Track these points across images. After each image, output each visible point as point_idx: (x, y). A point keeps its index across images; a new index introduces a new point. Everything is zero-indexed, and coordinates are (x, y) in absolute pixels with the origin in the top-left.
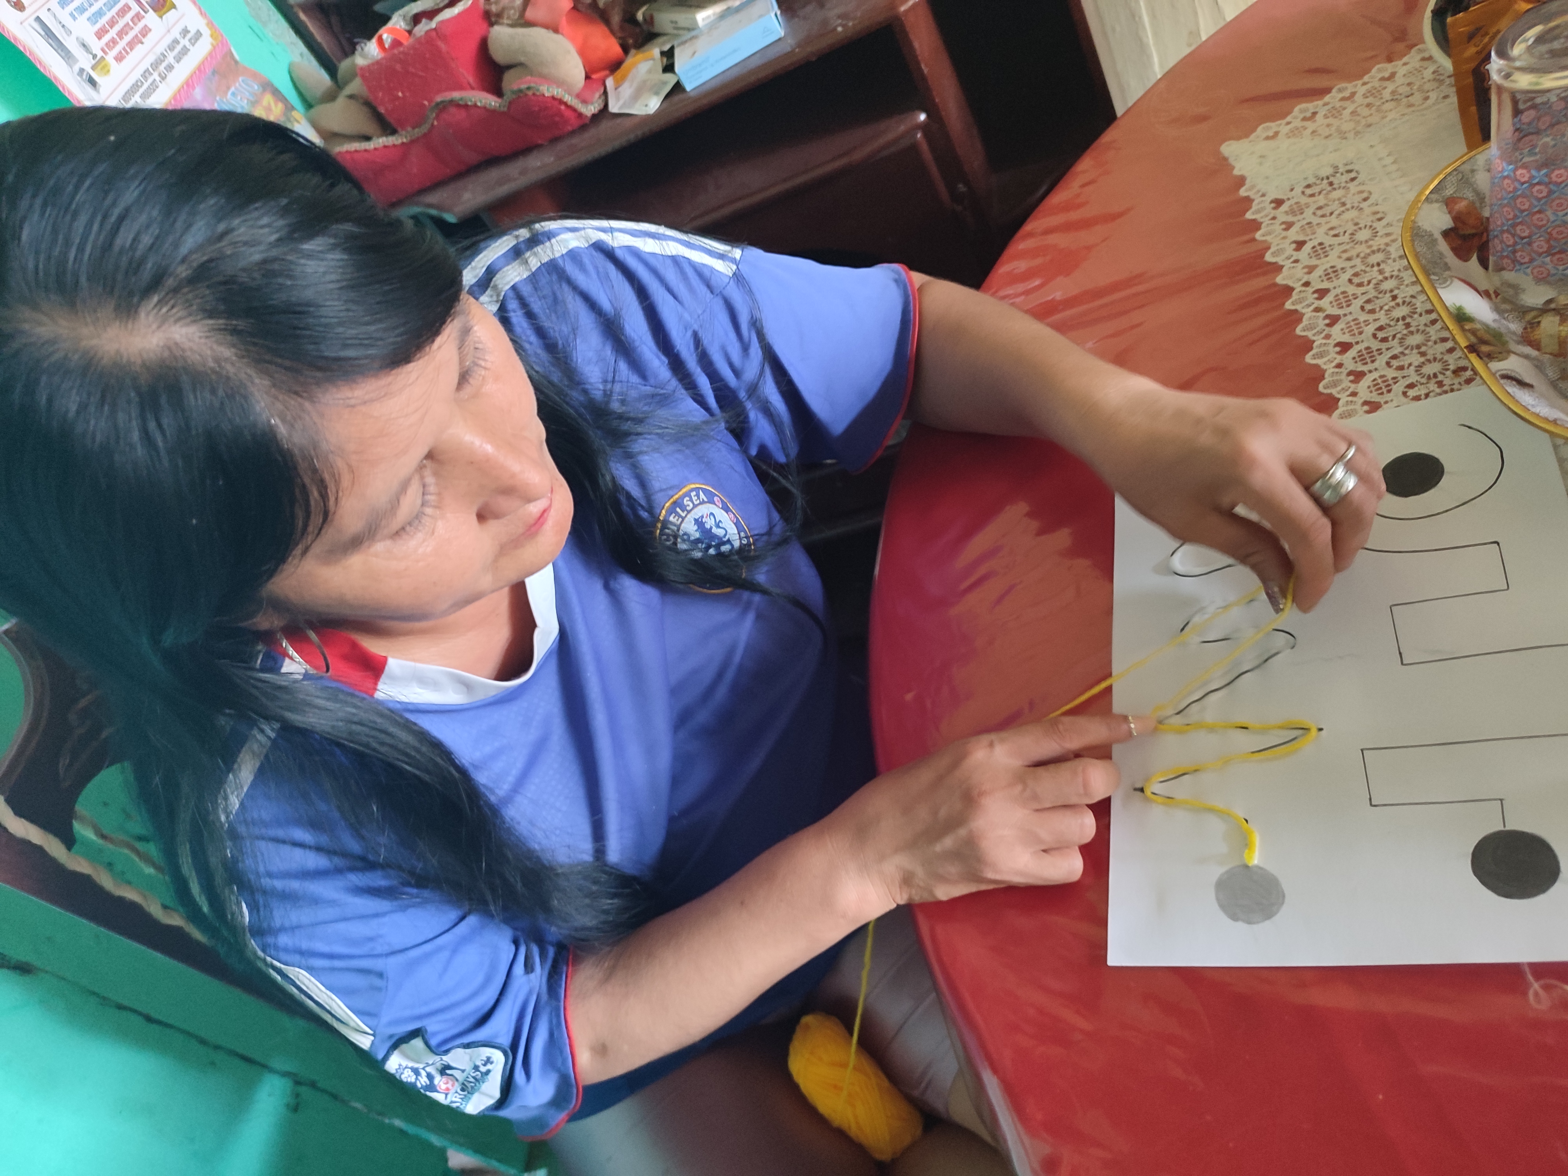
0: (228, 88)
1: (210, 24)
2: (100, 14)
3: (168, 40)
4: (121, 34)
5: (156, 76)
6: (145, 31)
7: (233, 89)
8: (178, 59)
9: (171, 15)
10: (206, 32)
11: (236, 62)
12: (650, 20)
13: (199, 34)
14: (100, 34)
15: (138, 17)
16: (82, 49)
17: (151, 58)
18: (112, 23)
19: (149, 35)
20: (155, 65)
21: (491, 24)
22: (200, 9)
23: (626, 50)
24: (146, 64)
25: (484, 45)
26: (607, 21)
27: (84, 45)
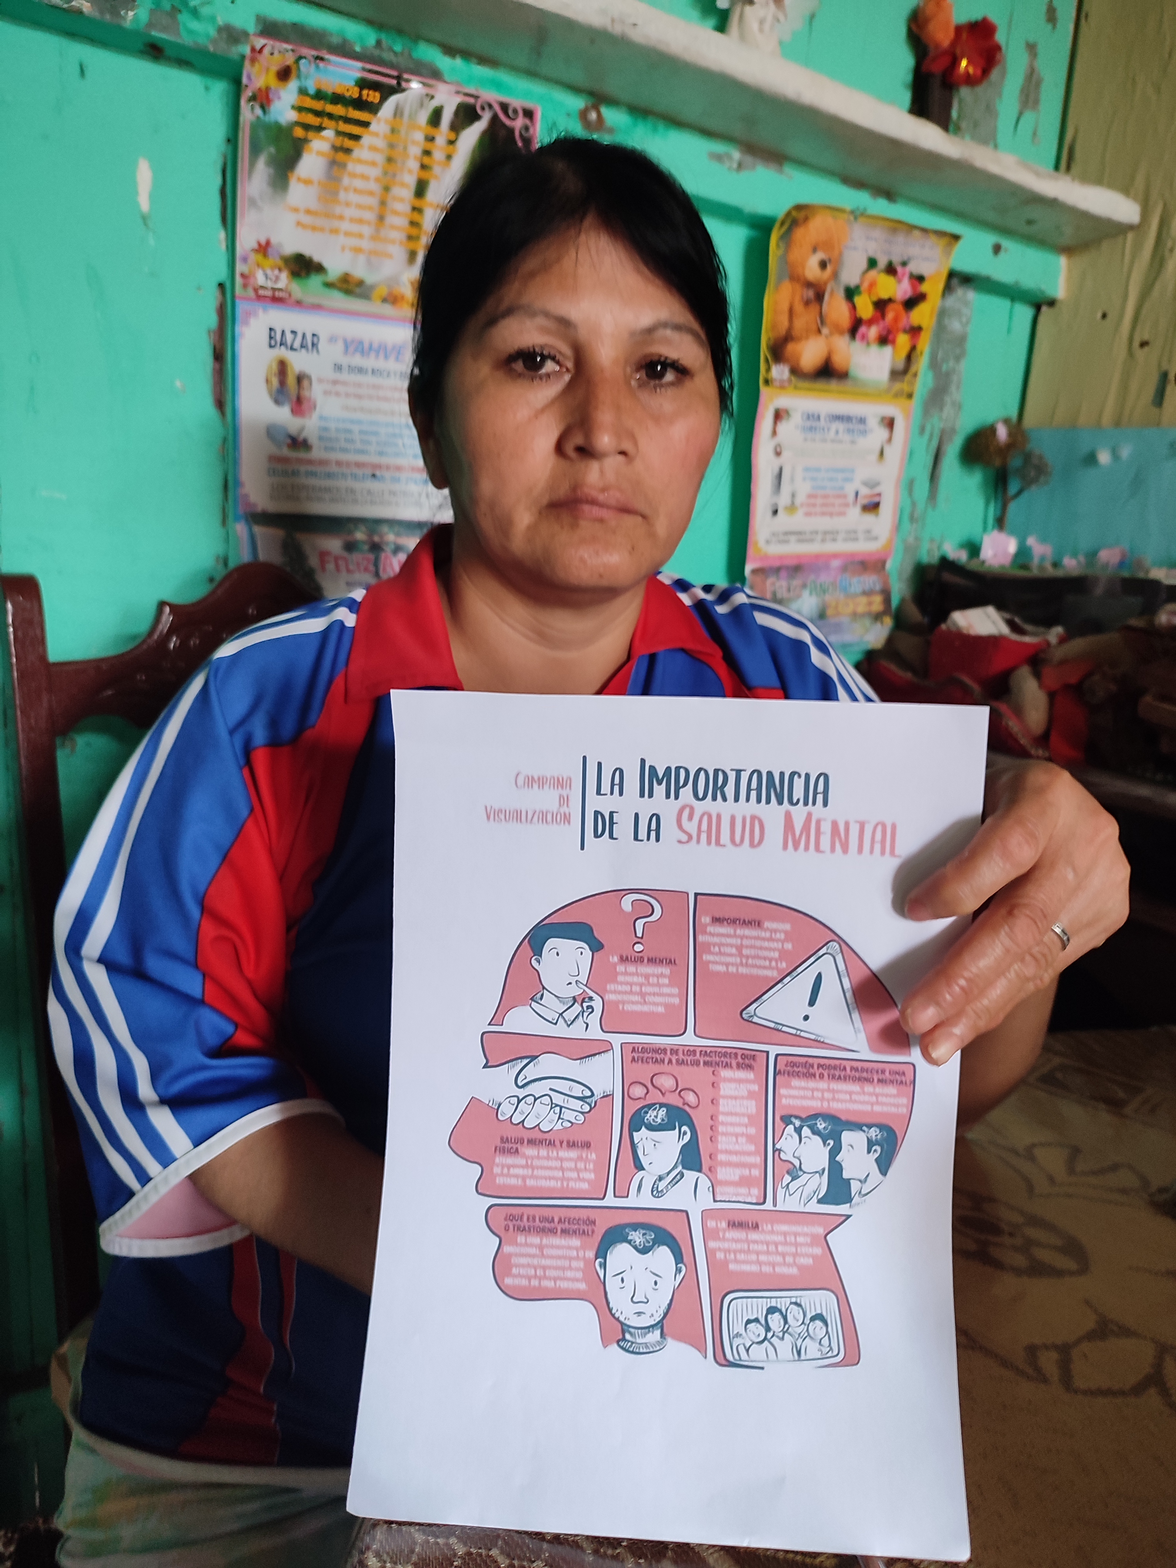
3: (852, 528)
4: (824, 505)
6: (842, 514)
7: (862, 578)
9: (869, 518)
10: (883, 541)
13: (875, 538)
15: (846, 505)
16: (790, 496)
17: (828, 528)
19: (842, 518)
20: (827, 532)
21: (1026, 664)
24: (822, 528)
27: (793, 495)
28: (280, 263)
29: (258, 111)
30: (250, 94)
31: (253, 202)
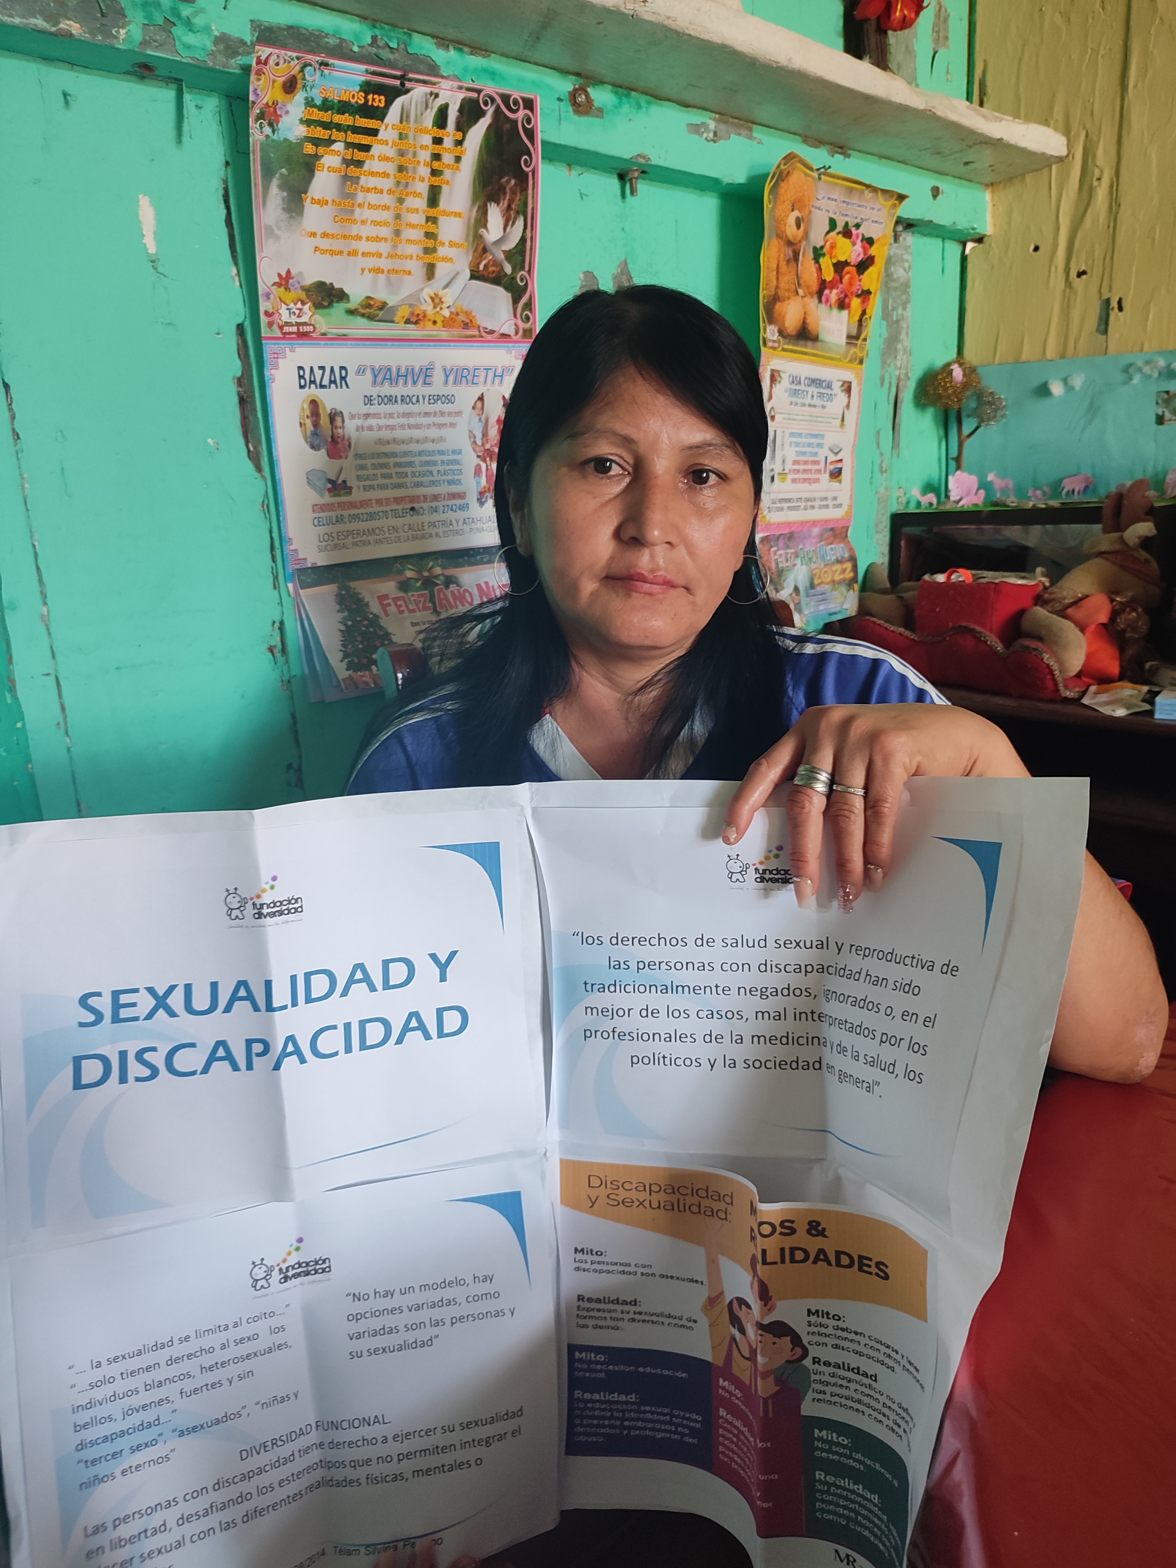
0: (832, 543)
1: (851, 506)
2: (804, 453)
3: (824, 495)
4: (805, 471)
5: (803, 505)
6: (817, 481)
7: (832, 546)
8: (821, 507)
9: (835, 484)
10: (845, 508)
11: (846, 536)
12: (1154, 671)
13: (840, 506)
14: (796, 462)
15: (819, 471)
16: (781, 462)
17: (808, 495)
18: (806, 463)
19: (817, 484)
20: (807, 500)
21: (1036, 605)
22: (852, 495)
23: (1121, 678)
24: (804, 495)
25: (1021, 613)
26: (1122, 650)
27: (784, 461)
28: (303, 295)
29: (268, 130)
30: (258, 111)
31: (270, 231)
